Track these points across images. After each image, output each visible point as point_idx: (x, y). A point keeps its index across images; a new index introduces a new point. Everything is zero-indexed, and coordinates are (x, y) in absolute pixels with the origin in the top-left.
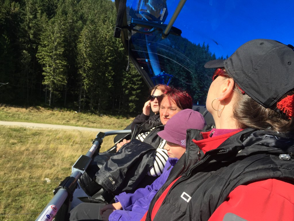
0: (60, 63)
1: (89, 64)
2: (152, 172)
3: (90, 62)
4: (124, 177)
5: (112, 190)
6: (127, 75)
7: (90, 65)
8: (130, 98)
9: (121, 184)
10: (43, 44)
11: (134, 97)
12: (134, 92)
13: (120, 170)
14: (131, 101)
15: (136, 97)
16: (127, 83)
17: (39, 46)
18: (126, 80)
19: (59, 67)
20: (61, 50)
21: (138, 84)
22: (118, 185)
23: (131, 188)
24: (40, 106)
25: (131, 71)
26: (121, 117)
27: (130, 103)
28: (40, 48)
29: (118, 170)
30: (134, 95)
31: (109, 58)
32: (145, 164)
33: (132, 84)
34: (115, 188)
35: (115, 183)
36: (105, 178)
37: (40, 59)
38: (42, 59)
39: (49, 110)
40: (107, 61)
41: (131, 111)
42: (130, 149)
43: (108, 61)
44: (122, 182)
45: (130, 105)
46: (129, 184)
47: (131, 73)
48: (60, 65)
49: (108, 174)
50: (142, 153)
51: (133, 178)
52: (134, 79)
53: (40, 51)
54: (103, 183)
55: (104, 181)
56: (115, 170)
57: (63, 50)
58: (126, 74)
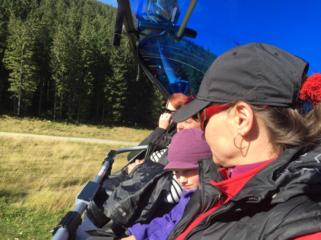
0: (29, 68)
1: (63, 68)
2: (169, 199)
3: (64, 67)
4: (137, 207)
5: (124, 222)
6: (110, 80)
7: (64, 70)
8: (114, 106)
9: (133, 215)
10: (10, 48)
11: (118, 105)
12: (118, 99)
13: (131, 198)
14: (116, 109)
15: (120, 105)
16: (110, 89)
17: (6, 50)
18: (109, 86)
19: (28, 72)
20: (30, 54)
21: (123, 90)
22: (130, 216)
23: (145, 219)
24: (7, 115)
25: (114, 77)
26: (103, 127)
27: (115, 111)
28: (7, 52)
29: (128, 199)
30: (118, 102)
31: (88, 63)
32: (161, 190)
33: (116, 90)
34: (126, 220)
35: (126, 215)
36: (114, 209)
37: (7, 64)
38: (9, 64)
39: (16, 118)
40: (85, 66)
41: (116, 120)
42: (142, 172)
43: (87, 66)
44: (134, 213)
45: (114, 113)
46: (142, 214)
47: (115, 79)
48: (29, 70)
49: (117, 205)
50: (156, 177)
51: (147, 207)
52: (119, 85)
53: (7, 56)
54: (111, 215)
55: (113, 212)
56: (126, 199)
57: (31, 53)
58: (108, 80)
